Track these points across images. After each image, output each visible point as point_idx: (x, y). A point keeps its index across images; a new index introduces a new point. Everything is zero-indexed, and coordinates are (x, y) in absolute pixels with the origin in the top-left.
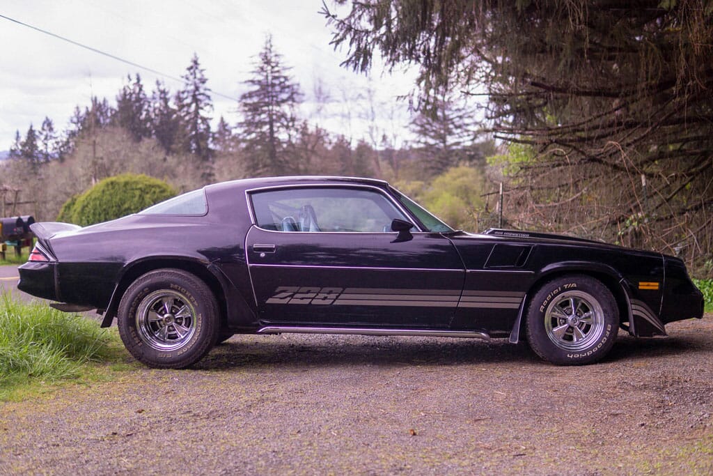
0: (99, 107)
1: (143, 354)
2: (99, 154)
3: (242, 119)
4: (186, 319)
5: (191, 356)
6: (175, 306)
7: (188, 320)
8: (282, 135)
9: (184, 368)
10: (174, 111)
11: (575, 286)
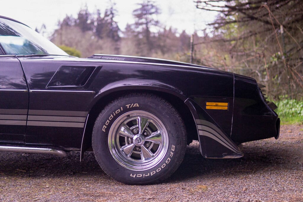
2: (64, 39)
10: (103, 19)
11: (138, 106)
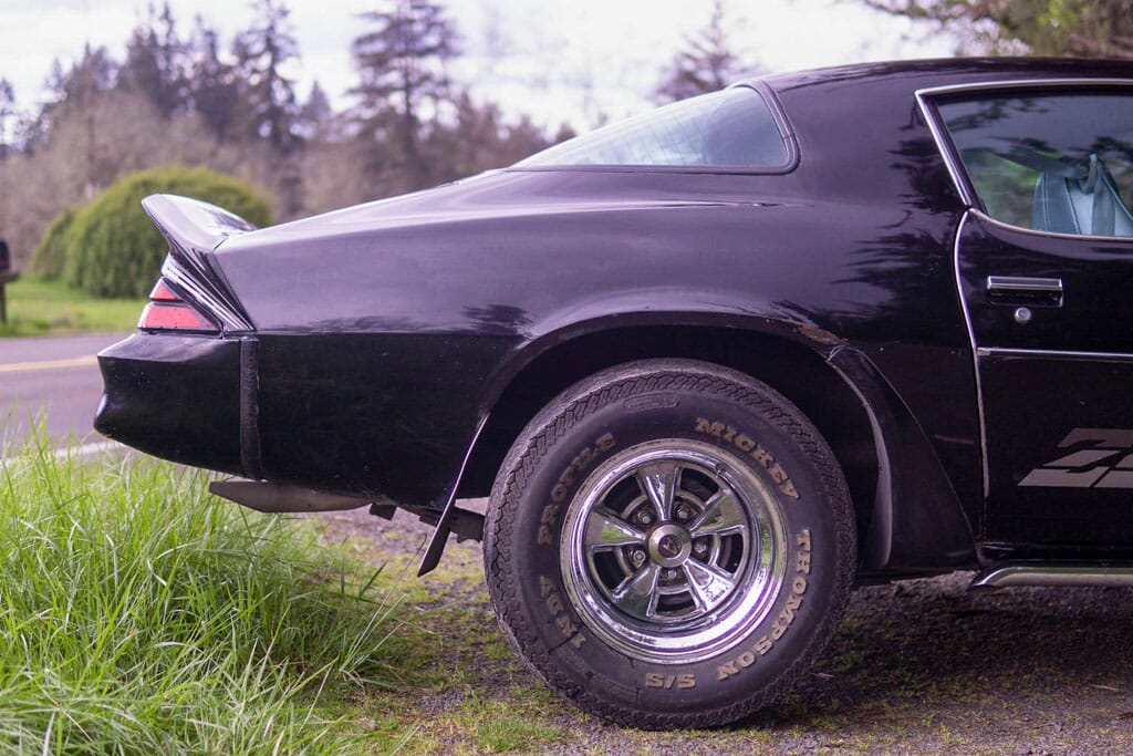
0: (96, 60)
1: (590, 675)
2: (101, 140)
3: (355, 80)
4: (723, 539)
5: (767, 681)
6: (686, 496)
7: (729, 543)
8: (425, 111)
9: (734, 726)
10: (228, 69)
